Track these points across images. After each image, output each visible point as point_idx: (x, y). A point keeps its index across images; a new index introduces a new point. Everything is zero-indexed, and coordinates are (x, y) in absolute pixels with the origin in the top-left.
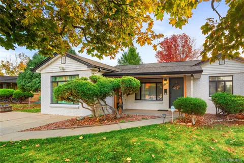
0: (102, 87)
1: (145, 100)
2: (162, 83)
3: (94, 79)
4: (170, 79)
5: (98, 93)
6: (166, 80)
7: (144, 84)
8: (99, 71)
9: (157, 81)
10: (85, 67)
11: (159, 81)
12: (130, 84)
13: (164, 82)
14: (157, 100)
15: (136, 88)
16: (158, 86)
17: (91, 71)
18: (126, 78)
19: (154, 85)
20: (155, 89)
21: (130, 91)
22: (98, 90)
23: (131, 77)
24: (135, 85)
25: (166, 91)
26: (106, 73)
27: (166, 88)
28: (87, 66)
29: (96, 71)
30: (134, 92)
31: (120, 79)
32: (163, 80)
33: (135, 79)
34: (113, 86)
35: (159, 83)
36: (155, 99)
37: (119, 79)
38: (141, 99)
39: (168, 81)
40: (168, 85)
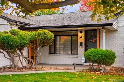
0: (21, 39)
1: (60, 54)
2: (77, 35)
3: (14, 32)
4: (86, 31)
5: (19, 44)
6: (81, 32)
7: (58, 37)
8: (17, 25)
9: (72, 34)
10: (5, 22)
11: (75, 34)
12: (45, 37)
13: (80, 35)
14: (72, 54)
15: (50, 40)
16: (73, 39)
17: (9, 25)
18: (41, 32)
19: (69, 38)
20: (70, 42)
21: (44, 43)
22: (19, 42)
23: (46, 31)
24: (49, 37)
25: (81, 44)
26: (21, 26)
27: (81, 42)
28: (6, 21)
29: (14, 25)
30: (48, 44)
31: (36, 32)
32: (79, 32)
33: (49, 32)
34: (30, 39)
35: (74, 35)
36: (70, 53)
37: (34, 32)
38: (55, 53)
39: (83, 34)
40: (83, 37)
